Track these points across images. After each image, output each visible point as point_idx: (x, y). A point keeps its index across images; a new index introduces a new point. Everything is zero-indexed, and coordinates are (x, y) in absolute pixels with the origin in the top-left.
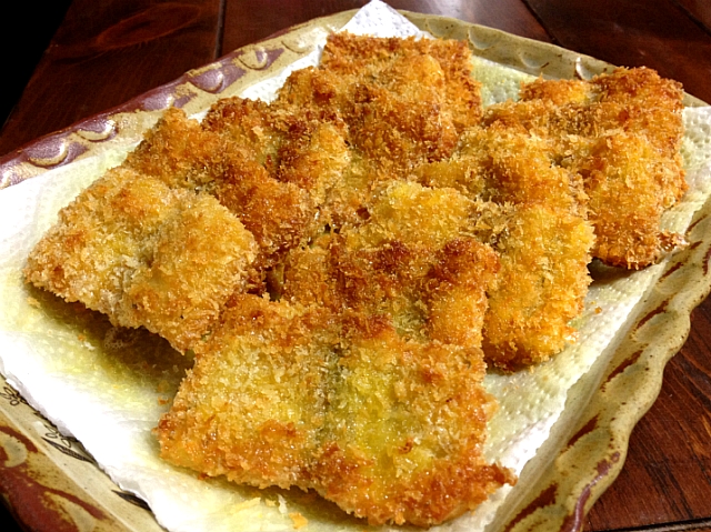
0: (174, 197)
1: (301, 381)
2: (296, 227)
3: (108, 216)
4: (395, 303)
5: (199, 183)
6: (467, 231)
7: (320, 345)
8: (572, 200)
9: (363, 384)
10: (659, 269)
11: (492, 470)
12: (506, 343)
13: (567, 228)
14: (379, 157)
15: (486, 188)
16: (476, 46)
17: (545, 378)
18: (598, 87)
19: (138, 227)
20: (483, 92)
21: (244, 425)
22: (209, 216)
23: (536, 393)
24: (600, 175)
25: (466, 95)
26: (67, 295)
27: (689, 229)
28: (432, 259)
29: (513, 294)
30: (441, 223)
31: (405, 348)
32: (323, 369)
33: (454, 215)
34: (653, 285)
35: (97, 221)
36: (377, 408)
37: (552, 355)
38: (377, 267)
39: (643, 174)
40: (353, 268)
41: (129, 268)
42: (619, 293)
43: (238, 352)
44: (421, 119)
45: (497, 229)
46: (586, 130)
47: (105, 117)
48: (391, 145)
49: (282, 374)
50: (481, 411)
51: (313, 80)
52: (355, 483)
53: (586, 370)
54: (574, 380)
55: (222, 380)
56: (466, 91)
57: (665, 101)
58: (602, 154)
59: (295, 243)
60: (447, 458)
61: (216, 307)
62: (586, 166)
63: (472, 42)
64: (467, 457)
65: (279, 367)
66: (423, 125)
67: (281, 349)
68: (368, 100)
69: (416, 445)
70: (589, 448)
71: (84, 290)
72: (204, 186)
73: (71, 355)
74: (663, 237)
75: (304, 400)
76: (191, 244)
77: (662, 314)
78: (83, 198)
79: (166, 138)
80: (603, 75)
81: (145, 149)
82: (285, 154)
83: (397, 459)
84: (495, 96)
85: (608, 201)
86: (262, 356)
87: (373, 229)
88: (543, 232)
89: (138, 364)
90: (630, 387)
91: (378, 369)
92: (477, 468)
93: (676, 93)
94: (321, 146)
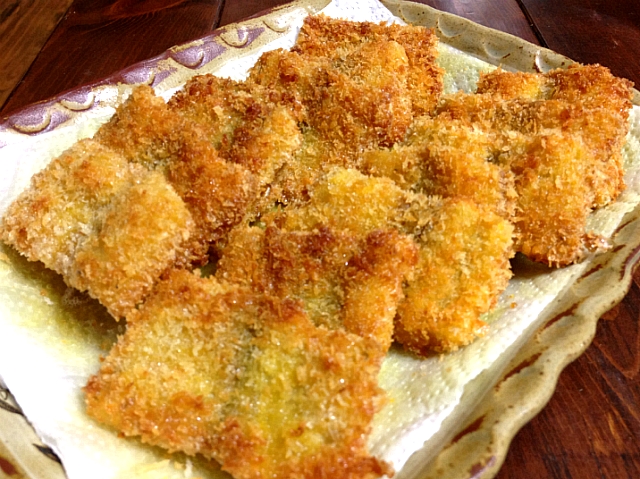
0: (129, 172)
1: (216, 355)
2: (239, 206)
3: (70, 186)
4: (316, 286)
5: (158, 157)
6: (394, 221)
7: (237, 323)
8: (500, 196)
9: (270, 365)
10: (579, 269)
11: (371, 463)
12: (419, 331)
13: (488, 226)
14: (333, 139)
15: (422, 179)
16: (444, 34)
17: (449, 370)
18: (552, 81)
19: (94, 197)
20: (446, 79)
21: (160, 393)
22: (152, 193)
23: (439, 383)
24: (532, 172)
25: (429, 81)
26: (29, 255)
27: (618, 230)
28: (354, 247)
29: (429, 285)
30: (371, 212)
31: (314, 333)
32: (236, 347)
33: (384, 205)
34: (571, 285)
35: (60, 189)
36: (279, 389)
37: (461, 346)
38: (305, 250)
39: (574, 176)
40: (282, 250)
41: (84, 235)
42: (537, 290)
43: (164, 324)
44: (374, 106)
45: (422, 222)
46: (528, 127)
47: (89, 89)
48: (344, 129)
49: (199, 347)
50: (371, 404)
51: (280, 61)
52: (249, 459)
53: (487, 366)
54: (473, 376)
55: (146, 349)
56: (429, 77)
57: (614, 100)
58: (536, 153)
59: (237, 220)
60: (333, 446)
61: (150, 279)
62: (520, 164)
63: (440, 29)
64: (349, 446)
65: (199, 340)
66: (374, 112)
67: (201, 324)
68: (328, 85)
69: (308, 429)
70: (470, 449)
71: (44, 252)
72: (162, 161)
73: (30, 308)
74: (587, 238)
75: (217, 374)
76: (133, 219)
77: (570, 317)
78: (52, 167)
79: (132, 113)
80: (559, 69)
81: (115, 122)
82: (240, 134)
83: (289, 441)
84: (457, 83)
85: (537, 199)
86: (185, 330)
87: (310, 211)
88: (464, 229)
89: (88, 322)
90: (521, 390)
91: (286, 352)
92: (358, 458)
93: (626, 92)
94: (273, 129)
